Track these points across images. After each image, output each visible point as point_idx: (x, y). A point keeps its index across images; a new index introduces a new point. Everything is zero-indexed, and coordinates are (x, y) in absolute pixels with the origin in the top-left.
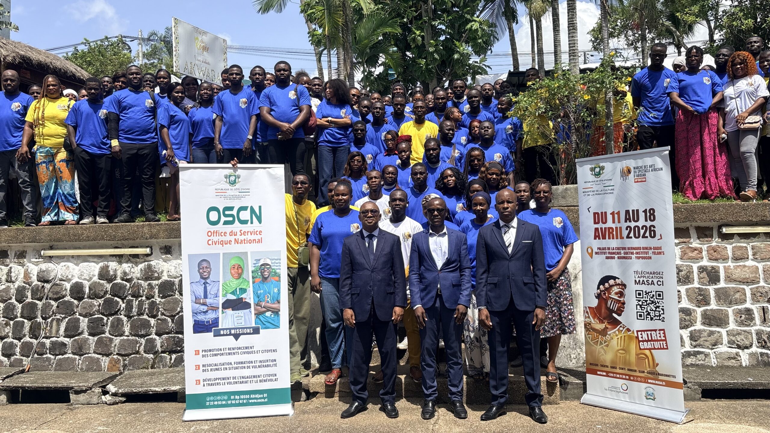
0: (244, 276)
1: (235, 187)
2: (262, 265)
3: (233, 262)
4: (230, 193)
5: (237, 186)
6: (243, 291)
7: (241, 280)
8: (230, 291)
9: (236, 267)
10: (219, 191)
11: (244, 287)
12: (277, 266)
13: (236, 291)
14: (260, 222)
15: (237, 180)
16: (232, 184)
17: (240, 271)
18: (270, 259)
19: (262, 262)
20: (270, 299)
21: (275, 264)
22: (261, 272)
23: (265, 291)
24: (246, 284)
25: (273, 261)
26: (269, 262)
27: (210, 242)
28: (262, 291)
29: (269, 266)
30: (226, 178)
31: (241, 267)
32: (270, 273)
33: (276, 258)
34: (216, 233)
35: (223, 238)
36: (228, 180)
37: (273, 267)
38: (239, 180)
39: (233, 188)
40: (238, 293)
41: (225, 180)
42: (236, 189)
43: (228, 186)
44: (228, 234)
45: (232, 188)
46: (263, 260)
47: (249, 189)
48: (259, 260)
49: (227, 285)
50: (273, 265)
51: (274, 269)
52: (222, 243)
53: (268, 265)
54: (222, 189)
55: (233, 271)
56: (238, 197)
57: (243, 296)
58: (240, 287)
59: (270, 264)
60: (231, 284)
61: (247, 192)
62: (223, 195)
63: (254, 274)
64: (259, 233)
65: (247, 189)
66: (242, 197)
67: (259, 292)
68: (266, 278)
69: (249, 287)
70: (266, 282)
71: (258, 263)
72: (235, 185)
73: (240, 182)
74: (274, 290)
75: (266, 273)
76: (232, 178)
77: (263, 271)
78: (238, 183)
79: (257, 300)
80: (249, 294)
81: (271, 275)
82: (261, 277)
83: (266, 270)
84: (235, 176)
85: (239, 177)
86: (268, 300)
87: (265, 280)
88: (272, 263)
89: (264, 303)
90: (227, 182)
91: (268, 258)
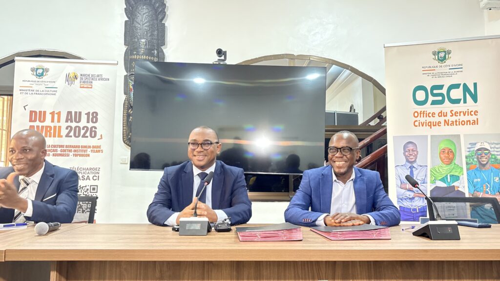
0: (456, 161)
1: (445, 64)
2: (479, 150)
3: (443, 146)
4: (438, 70)
5: (448, 62)
6: (456, 178)
7: (452, 166)
8: (440, 178)
9: (446, 152)
10: (427, 69)
11: (456, 174)
12: (497, 152)
13: (447, 178)
14: (475, 100)
15: (447, 56)
17: (451, 156)
18: (489, 144)
19: (478, 146)
22: (478, 158)
23: (483, 179)
24: (459, 170)
25: (493, 146)
26: (487, 146)
27: (417, 123)
28: (479, 180)
29: (487, 152)
30: (434, 54)
31: (452, 152)
33: (496, 142)
34: (424, 113)
35: (432, 119)
36: (437, 57)
37: (492, 153)
38: (450, 56)
39: (443, 65)
40: (449, 181)
41: (434, 57)
42: (446, 66)
43: (436, 63)
44: (436, 115)
45: (441, 65)
46: (480, 144)
47: (461, 65)
48: (475, 144)
49: (436, 171)
50: (493, 150)
51: (494, 155)
52: (430, 125)
53: (487, 150)
54: (430, 67)
55: (442, 156)
56: (449, 75)
57: (455, 184)
58: (452, 174)
59: (489, 149)
60: (440, 170)
61: (459, 68)
62: (430, 73)
63: (468, 159)
64: (475, 113)
65: (459, 65)
66: (453, 74)
67: (475, 180)
68: (484, 165)
69: (463, 174)
70: (483, 170)
71: (474, 147)
72: (445, 62)
73: (450, 57)
74: (494, 179)
75: (484, 159)
76: (442, 55)
77: (480, 156)
78: (448, 59)
79: (472, 189)
80: (462, 182)
81: (490, 162)
82: (477, 163)
83: (484, 155)
84: (445, 52)
85: (449, 53)
86: (487, 190)
87: (482, 168)
88: (491, 148)
89: (482, 193)
90: (435, 59)
91: (486, 142)
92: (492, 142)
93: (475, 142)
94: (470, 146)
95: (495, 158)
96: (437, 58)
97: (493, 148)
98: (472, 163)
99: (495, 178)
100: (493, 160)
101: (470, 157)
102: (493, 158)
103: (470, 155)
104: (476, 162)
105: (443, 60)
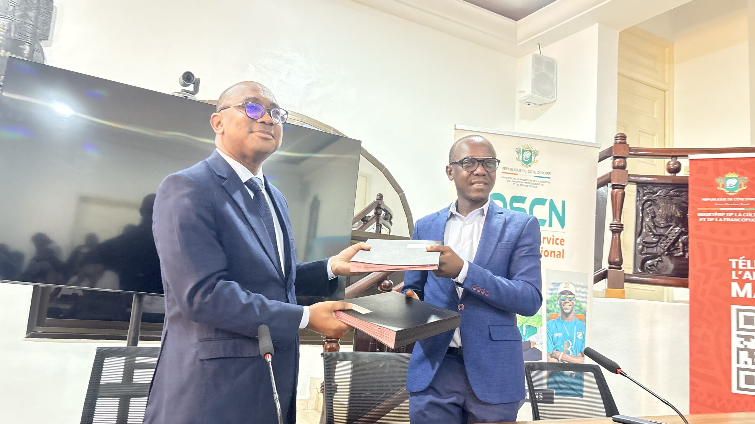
1: (530, 169)
2: (562, 293)
4: (521, 176)
5: (533, 167)
6: (533, 330)
10: (507, 171)
12: (583, 297)
13: (522, 330)
14: (562, 224)
15: (533, 158)
16: (527, 163)
18: (575, 286)
19: (562, 289)
20: (571, 349)
21: (581, 295)
22: (560, 304)
23: (564, 334)
24: (537, 319)
25: (578, 289)
26: (572, 289)
28: (560, 335)
30: (518, 153)
32: (573, 306)
33: (582, 284)
36: (521, 156)
37: (577, 299)
38: (536, 158)
39: (527, 169)
40: (524, 333)
41: (517, 155)
42: (530, 172)
43: (519, 165)
45: (525, 169)
46: (564, 285)
47: (549, 173)
48: (559, 284)
50: (578, 294)
51: (579, 302)
53: (572, 294)
54: (511, 169)
56: (535, 185)
57: (532, 339)
58: (528, 324)
59: (574, 293)
61: (546, 177)
62: (511, 178)
63: (549, 305)
64: (561, 242)
65: (547, 173)
66: (539, 184)
67: (556, 335)
68: (567, 315)
69: (541, 326)
70: (566, 321)
71: (557, 289)
72: (530, 166)
73: (537, 161)
74: (577, 335)
75: (567, 307)
76: (527, 155)
77: (563, 302)
78: (534, 162)
79: (552, 347)
80: (540, 337)
81: (574, 311)
82: (560, 312)
83: (567, 301)
84: (531, 151)
85: (536, 155)
86: (569, 349)
87: (565, 317)
88: (576, 292)
89: (562, 353)
90: (518, 159)
91: (572, 283)
92: (578, 283)
93: (558, 282)
94: (552, 287)
95: (580, 306)
96: (521, 158)
97: (579, 292)
98: (554, 311)
99: (578, 333)
100: (577, 308)
101: (552, 301)
102: (577, 306)
103: (552, 300)
104: (559, 309)
105: (528, 162)
